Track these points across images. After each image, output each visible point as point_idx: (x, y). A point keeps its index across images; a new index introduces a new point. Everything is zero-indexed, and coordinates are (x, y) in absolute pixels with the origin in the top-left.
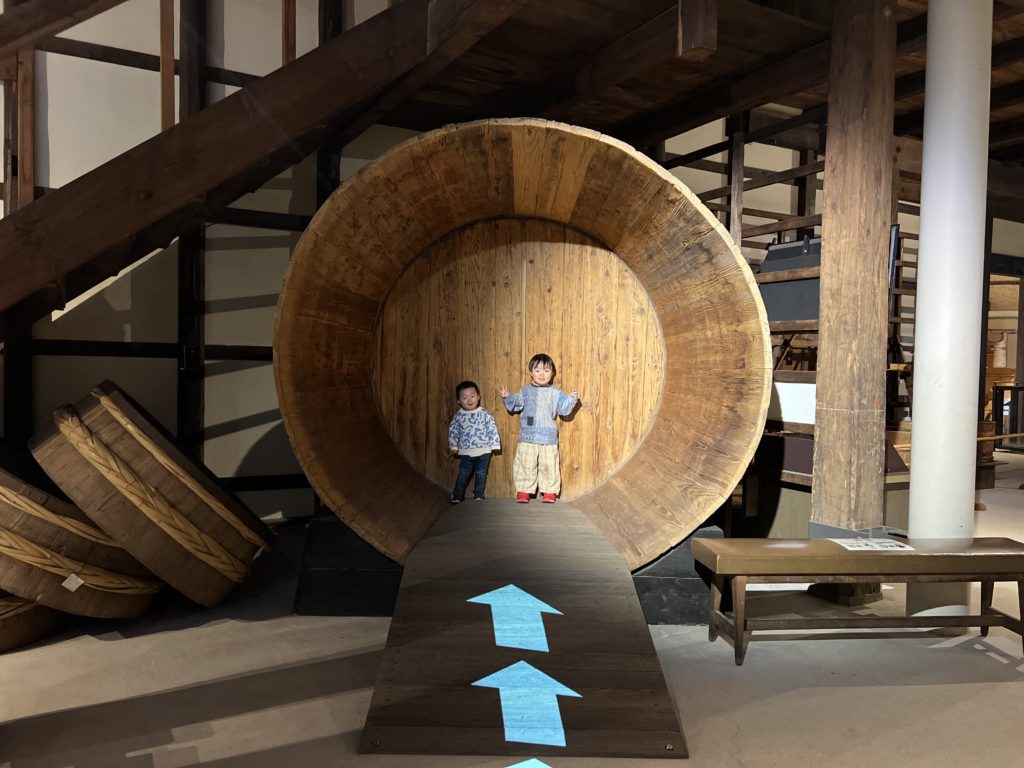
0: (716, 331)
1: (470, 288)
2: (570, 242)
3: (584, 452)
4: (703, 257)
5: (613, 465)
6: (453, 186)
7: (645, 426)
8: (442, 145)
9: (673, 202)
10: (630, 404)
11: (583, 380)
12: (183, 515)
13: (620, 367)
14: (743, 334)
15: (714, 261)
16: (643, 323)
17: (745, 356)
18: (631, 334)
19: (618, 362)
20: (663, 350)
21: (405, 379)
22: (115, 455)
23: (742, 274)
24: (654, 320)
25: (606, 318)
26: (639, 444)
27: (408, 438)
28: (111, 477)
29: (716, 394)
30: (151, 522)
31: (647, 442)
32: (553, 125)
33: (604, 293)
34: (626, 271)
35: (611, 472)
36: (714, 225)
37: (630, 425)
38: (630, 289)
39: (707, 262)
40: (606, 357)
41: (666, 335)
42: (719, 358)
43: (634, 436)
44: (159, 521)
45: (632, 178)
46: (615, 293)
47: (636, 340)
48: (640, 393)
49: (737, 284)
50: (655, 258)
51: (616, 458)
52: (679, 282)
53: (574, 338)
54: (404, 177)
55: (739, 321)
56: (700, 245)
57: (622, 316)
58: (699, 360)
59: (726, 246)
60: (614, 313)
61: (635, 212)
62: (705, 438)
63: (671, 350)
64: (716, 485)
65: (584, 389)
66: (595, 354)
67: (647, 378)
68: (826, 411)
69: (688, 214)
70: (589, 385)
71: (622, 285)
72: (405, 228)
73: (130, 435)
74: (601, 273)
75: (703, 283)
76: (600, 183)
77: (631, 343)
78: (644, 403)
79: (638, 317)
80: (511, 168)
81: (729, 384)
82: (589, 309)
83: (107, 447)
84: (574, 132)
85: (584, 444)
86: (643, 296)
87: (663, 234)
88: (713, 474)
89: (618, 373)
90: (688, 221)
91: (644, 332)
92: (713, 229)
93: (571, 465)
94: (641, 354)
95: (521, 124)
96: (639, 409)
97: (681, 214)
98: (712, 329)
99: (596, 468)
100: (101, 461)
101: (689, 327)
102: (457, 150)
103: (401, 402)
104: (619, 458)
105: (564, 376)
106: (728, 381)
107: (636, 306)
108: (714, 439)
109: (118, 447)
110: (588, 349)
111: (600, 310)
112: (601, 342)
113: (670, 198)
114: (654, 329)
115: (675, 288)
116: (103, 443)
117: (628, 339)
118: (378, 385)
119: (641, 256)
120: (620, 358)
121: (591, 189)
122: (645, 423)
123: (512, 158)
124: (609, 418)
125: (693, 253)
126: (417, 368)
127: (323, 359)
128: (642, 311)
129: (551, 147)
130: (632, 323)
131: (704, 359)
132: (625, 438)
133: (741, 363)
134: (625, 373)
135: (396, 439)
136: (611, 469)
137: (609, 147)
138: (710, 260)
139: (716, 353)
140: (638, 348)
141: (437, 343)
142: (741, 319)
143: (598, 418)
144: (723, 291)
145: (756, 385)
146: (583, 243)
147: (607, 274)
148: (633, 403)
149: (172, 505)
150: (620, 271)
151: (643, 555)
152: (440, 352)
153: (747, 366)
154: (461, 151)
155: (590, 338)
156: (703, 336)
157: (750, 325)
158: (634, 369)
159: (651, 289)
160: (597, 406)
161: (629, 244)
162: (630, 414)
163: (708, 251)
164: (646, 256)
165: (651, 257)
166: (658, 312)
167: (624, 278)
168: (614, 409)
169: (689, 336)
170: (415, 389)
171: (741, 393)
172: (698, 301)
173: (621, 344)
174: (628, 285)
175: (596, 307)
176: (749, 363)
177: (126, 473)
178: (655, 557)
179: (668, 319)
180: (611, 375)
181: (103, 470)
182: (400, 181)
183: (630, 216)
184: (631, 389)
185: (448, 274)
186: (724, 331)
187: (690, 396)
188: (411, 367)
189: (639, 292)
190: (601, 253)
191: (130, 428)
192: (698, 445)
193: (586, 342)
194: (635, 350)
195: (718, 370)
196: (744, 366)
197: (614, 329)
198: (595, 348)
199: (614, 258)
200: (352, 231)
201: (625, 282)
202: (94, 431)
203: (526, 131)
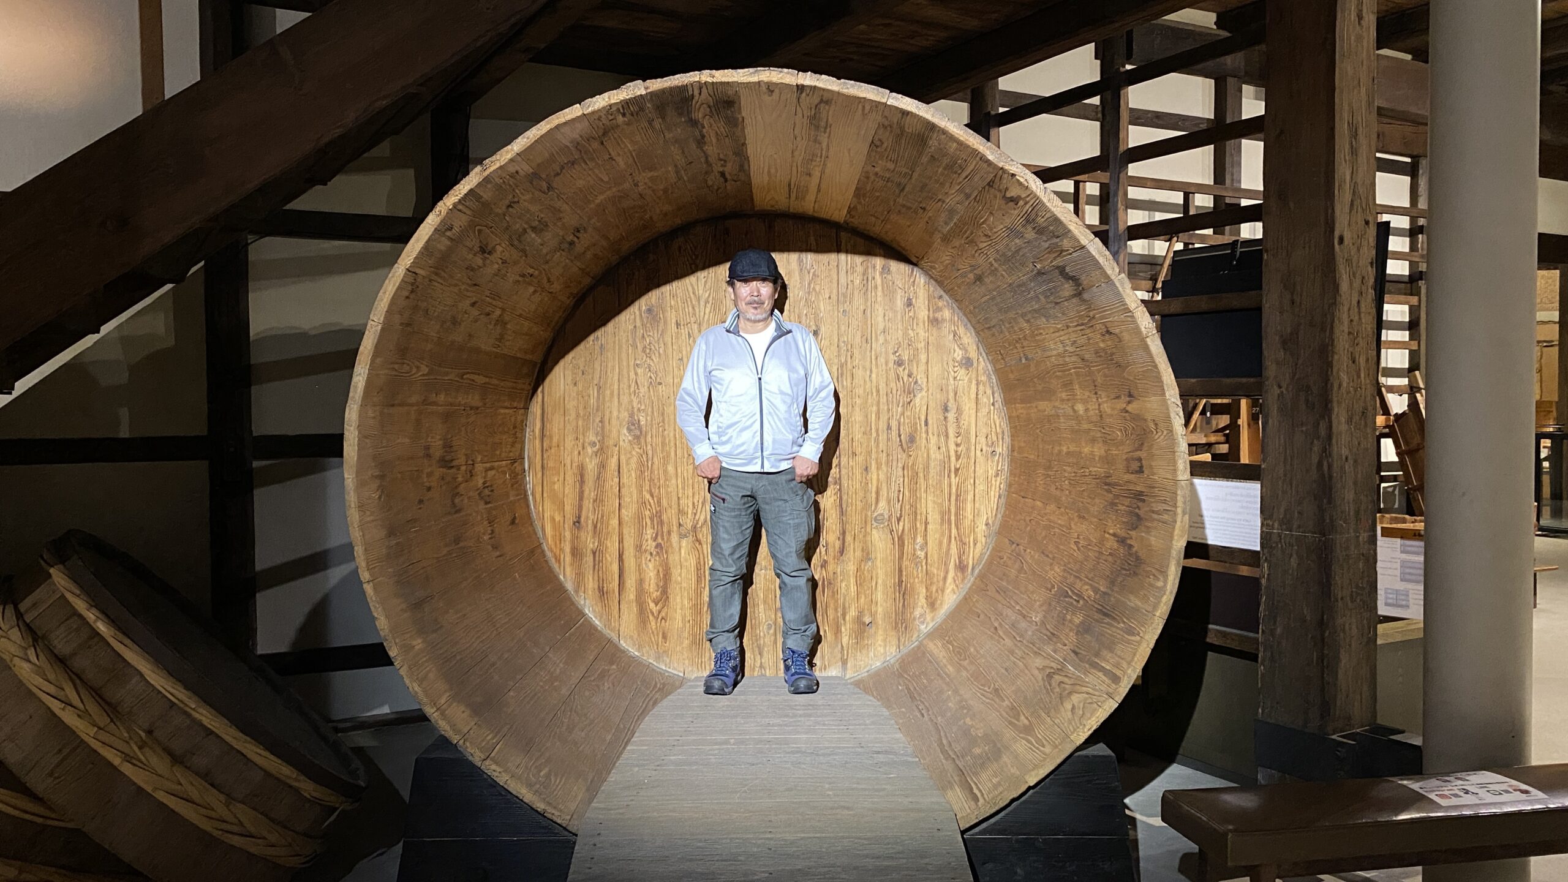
0: (1093, 406)
1: (684, 331)
2: (847, 252)
3: (879, 596)
4: (1068, 289)
5: (928, 617)
6: (650, 174)
7: (978, 550)
8: (624, 115)
9: (1015, 200)
10: (953, 516)
11: (875, 477)
12: (197, 774)
13: (935, 455)
14: (1138, 418)
15: (1086, 296)
16: (970, 381)
17: (1141, 454)
18: (952, 401)
19: (931, 448)
20: (1004, 426)
21: (582, 482)
22: (77, 678)
23: (1134, 322)
24: (989, 378)
25: (910, 376)
26: (970, 580)
27: (591, 583)
28: (69, 718)
29: (1094, 510)
30: (140, 790)
31: (982, 577)
32: (808, 79)
33: (905, 334)
34: (941, 297)
35: (924, 629)
36: (1084, 241)
37: (954, 550)
38: (946, 328)
39: (1074, 296)
40: (912, 439)
41: (1008, 402)
42: (1099, 450)
43: (961, 567)
44: (155, 789)
45: (946, 161)
46: (922, 334)
47: (959, 411)
48: (970, 497)
49: (1126, 336)
50: (987, 280)
51: (932, 605)
52: (1028, 321)
53: (857, 409)
54: (562, 168)
55: (1130, 395)
56: (1062, 270)
57: (935, 370)
58: (1064, 449)
59: (1108, 277)
60: (922, 367)
61: (952, 212)
62: (1078, 585)
63: (1018, 426)
64: (1100, 674)
65: (877, 493)
66: (894, 433)
67: (980, 471)
68: (1279, 535)
69: (1040, 220)
70: (884, 485)
71: (934, 322)
72: (572, 243)
73: (103, 639)
74: (900, 303)
75: (1068, 327)
76: (891, 166)
77: (951, 416)
78: (976, 514)
79: (962, 372)
80: (744, 144)
81: (1117, 496)
82: (882, 360)
83: (61, 661)
84: (845, 91)
85: (880, 582)
86: (969, 338)
87: (999, 247)
88: (1097, 655)
89: (932, 464)
90: (1040, 231)
91: (973, 396)
92: (1083, 247)
93: (859, 620)
94: (968, 432)
95: (755, 79)
96: (967, 523)
97: (1029, 220)
98: (1085, 402)
99: (901, 622)
100: (52, 689)
101: (1048, 394)
102: (650, 122)
103: (577, 522)
104: (937, 605)
105: (843, 472)
106: (1115, 491)
107: (959, 354)
108: (1096, 590)
109: (80, 663)
110: (883, 425)
111: (899, 363)
112: (903, 414)
113: (1008, 195)
114: (989, 392)
115: (1021, 329)
116: (56, 656)
117: (946, 409)
118: (538, 496)
119: (964, 275)
120: (933, 440)
121: (876, 174)
122: (979, 545)
123: (743, 129)
124: (919, 540)
125: (1051, 281)
126: (602, 466)
127: (439, 472)
128: (967, 363)
129: (807, 113)
130: (952, 382)
131: (1072, 449)
132: (947, 572)
133: (1135, 466)
134: (945, 463)
135: (569, 586)
136: (925, 622)
137: (905, 113)
138: (1079, 294)
139: (1093, 440)
140: (964, 423)
141: (633, 425)
142: (1134, 392)
143: (901, 539)
144: (1102, 345)
145: (1161, 507)
146: (869, 253)
147: (909, 303)
148: (956, 514)
149: (177, 759)
150: (930, 298)
151: (981, 801)
152: (637, 438)
153: (1146, 472)
154: (657, 123)
155: (884, 407)
156: (1070, 412)
157: (1149, 405)
158: (958, 458)
159: (984, 329)
160: (899, 520)
161: (943, 256)
162: (954, 531)
163: (1075, 280)
164: (971, 276)
165: (979, 279)
166: (994, 362)
167: (939, 309)
168: (926, 524)
169: (1045, 406)
170: (598, 501)
171: (1138, 516)
172: (1059, 355)
173: (934, 418)
174: (943, 320)
175: (892, 358)
176: (1151, 467)
177: (92, 707)
178: (1002, 804)
179: (1011, 376)
180: (920, 467)
181: (55, 706)
182: (558, 174)
183: (943, 216)
184: (954, 490)
185: (649, 311)
186: (1106, 407)
187: (1052, 507)
188: (591, 466)
189: (961, 331)
190: (897, 268)
191: (102, 627)
192: (1067, 596)
193: (878, 418)
194: (959, 427)
195: (1098, 469)
196: (1140, 470)
197: (924, 393)
198: (894, 424)
199: (920, 279)
200: (479, 261)
201: (938, 315)
202: (40, 634)
203: (764, 88)
